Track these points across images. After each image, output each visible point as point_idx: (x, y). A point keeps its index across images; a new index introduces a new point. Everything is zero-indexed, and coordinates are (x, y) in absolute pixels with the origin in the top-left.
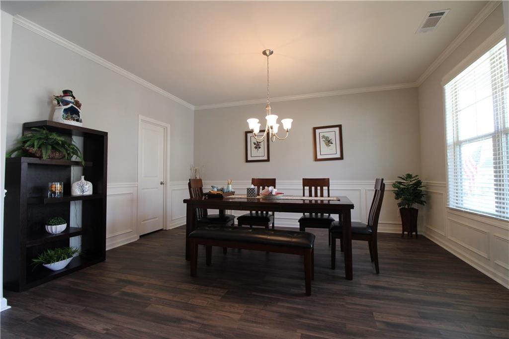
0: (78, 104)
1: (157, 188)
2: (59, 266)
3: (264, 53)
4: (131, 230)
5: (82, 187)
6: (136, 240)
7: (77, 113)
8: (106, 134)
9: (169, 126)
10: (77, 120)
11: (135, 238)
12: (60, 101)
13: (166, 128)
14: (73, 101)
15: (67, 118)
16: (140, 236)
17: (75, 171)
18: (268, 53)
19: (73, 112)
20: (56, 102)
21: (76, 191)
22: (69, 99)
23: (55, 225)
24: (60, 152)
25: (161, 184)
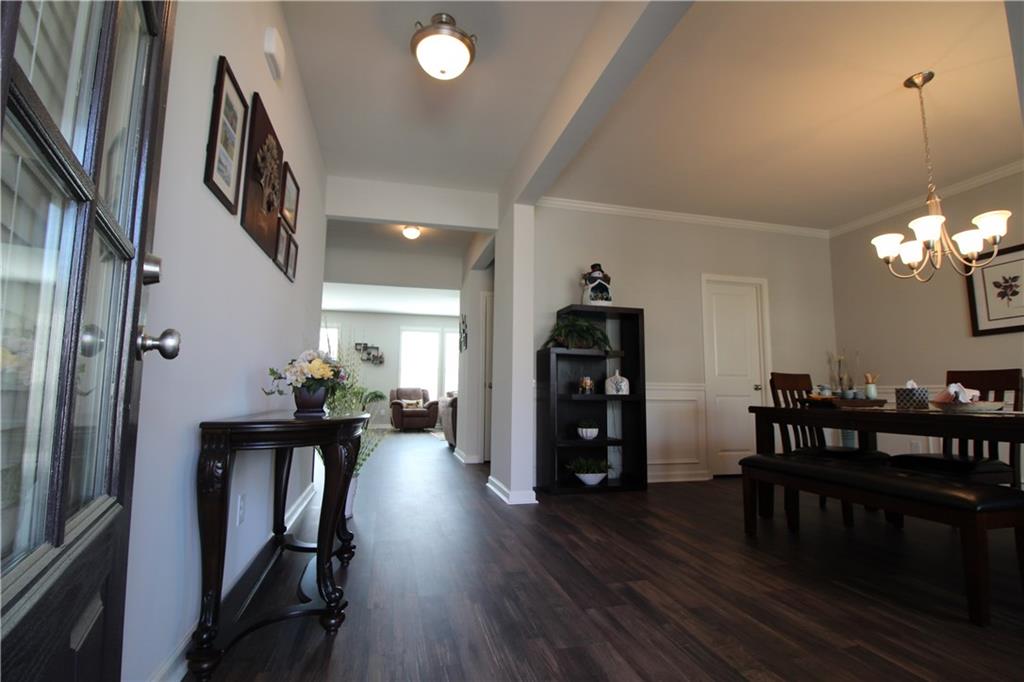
0: (607, 279)
1: (748, 396)
2: (591, 479)
3: (910, 83)
4: (696, 461)
5: (617, 384)
6: (707, 479)
7: (606, 290)
8: (642, 311)
9: (764, 282)
10: (607, 299)
11: (704, 476)
12: (588, 278)
13: (761, 286)
14: (601, 275)
15: (594, 299)
16: (715, 477)
17: (611, 364)
18: (918, 80)
19: (601, 290)
20: (584, 281)
21: (610, 390)
22: (597, 274)
23: (586, 428)
24: (587, 340)
25: (756, 389)
